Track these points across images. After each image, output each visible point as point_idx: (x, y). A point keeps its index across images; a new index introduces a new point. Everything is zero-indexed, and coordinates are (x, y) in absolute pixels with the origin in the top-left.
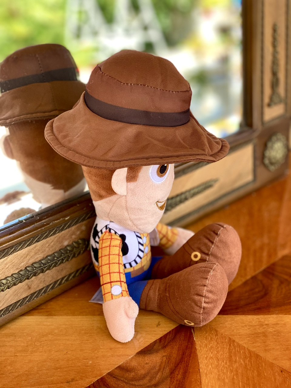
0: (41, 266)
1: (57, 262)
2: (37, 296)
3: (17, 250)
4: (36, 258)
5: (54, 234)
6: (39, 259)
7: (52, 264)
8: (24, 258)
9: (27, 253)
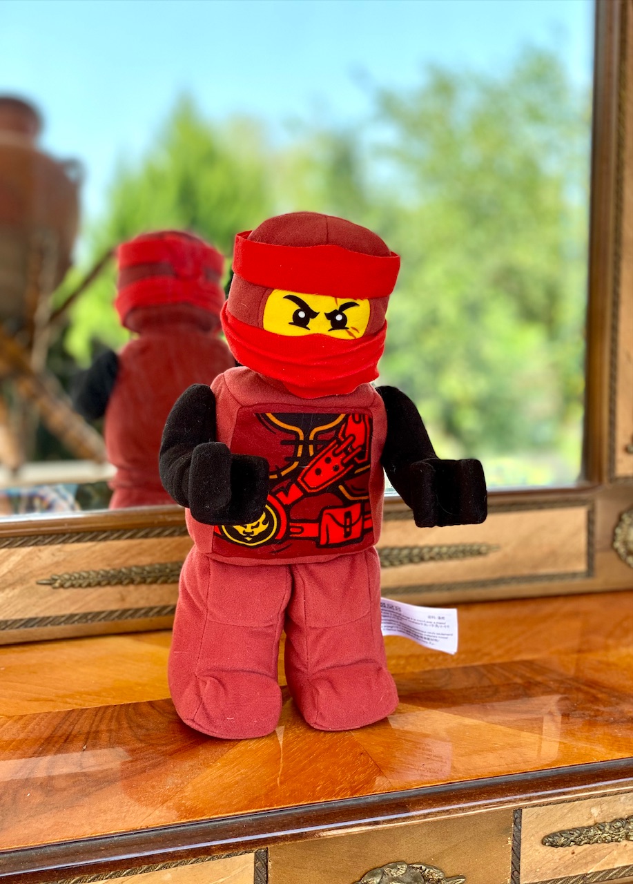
2: (132, 616)
3: (112, 538)
5: (171, 535)
7: (160, 577)
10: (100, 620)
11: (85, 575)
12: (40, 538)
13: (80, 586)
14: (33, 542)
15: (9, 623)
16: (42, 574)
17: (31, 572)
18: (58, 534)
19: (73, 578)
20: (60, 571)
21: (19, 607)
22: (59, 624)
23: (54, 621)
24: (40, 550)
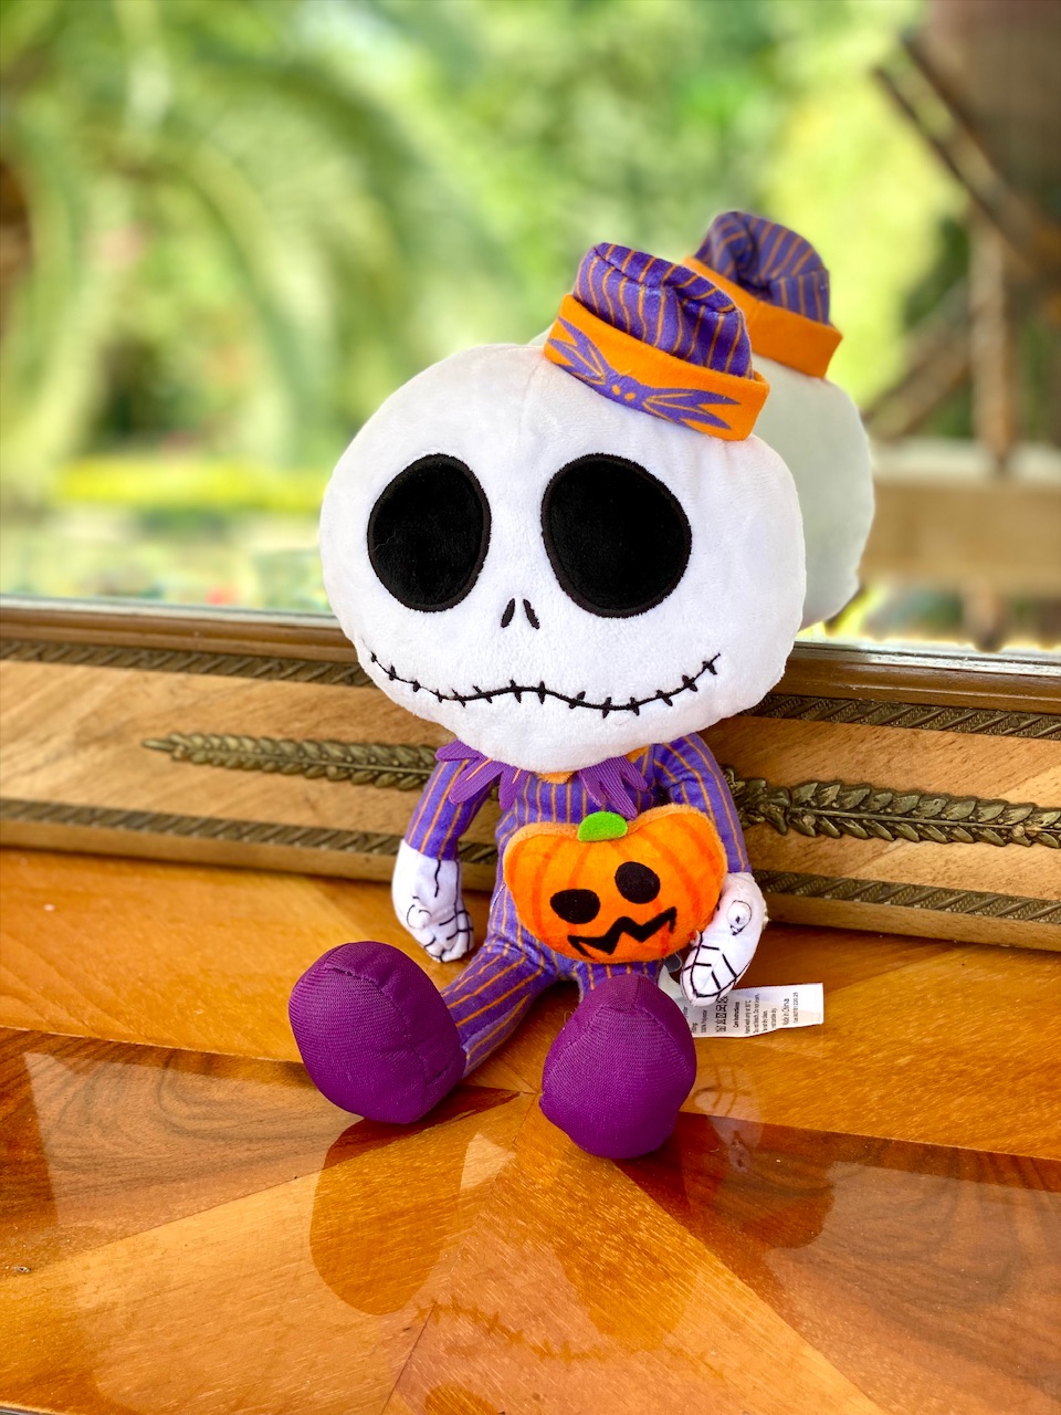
0: (344, 760)
1: (400, 776)
3: (283, 674)
4: (341, 729)
6: (350, 738)
7: (381, 773)
8: (304, 711)
9: (314, 700)
10: (266, 840)
11: (232, 743)
12: (144, 654)
13: (222, 764)
14: (131, 660)
15: (98, 814)
16: (154, 728)
17: (133, 720)
18: (177, 651)
19: (208, 746)
20: (187, 726)
21: (116, 785)
22: (188, 833)
23: (181, 824)
24: (146, 680)
